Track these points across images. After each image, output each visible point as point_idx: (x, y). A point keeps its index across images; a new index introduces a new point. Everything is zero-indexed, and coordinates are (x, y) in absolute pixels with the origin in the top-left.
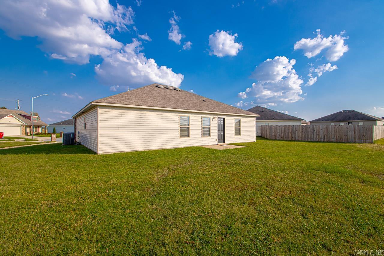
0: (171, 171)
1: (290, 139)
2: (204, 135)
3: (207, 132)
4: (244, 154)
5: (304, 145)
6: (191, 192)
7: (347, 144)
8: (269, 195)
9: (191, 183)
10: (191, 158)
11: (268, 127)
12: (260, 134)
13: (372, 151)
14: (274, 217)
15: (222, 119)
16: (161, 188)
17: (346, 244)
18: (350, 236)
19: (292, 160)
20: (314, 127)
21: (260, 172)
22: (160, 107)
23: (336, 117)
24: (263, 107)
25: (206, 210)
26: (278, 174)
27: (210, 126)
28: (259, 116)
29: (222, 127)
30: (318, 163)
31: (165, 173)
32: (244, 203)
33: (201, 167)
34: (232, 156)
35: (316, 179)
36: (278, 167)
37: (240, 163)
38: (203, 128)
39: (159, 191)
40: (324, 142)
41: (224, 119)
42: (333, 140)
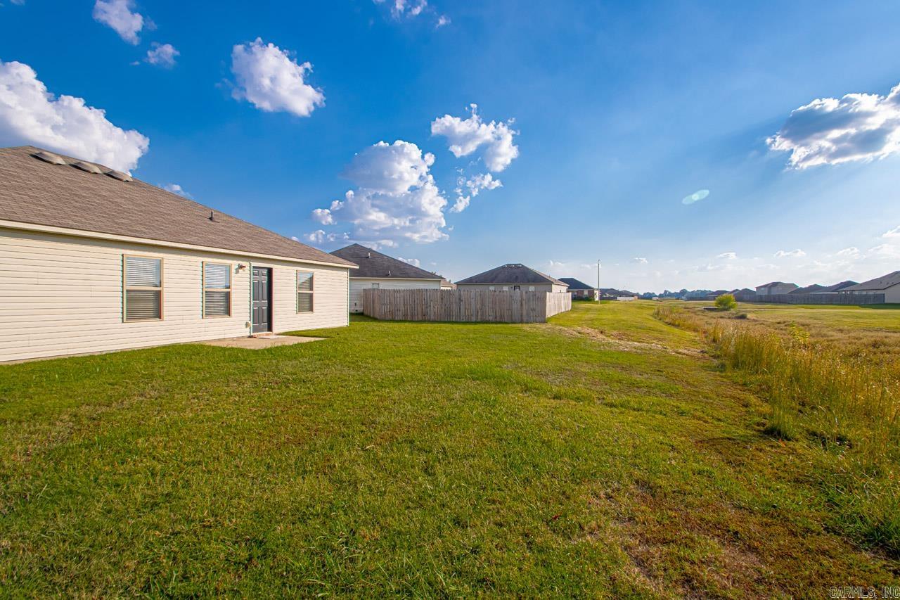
0: (85, 422)
1: (420, 318)
2: (208, 312)
3: (219, 304)
4: (318, 355)
5: (443, 331)
6: (152, 474)
7: (510, 325)
8: (365, 442)
9: (155, 448)
10: (163, 378)
11: (376, 292)
12: (360, 309)
13: (543, 336)
14: (370, 487)
15: (265, 272)
16: (38, 482)
17: (491, 507)
18: (499, 490)
19: (418, 362)
20: (462, 293)
21: (352, 394)
22: (48, 223)
23: (496, 277)
24: (369, 247)
25: (195, 515)
26: (388, 393)
27: (229, 287)
28: (358, 267)
29: (265, 291)
30: (463, 363)
31: (60, 432)
32: (305, 472)
33: (192, 401)
34: (288, 362)
35: (457, 396)
36: (391, 378)
37: (307, 377)
38: (206, 292)
39: (28, 494)
40: (476, 323)
41: (270, 271)
42: (491, 318)
